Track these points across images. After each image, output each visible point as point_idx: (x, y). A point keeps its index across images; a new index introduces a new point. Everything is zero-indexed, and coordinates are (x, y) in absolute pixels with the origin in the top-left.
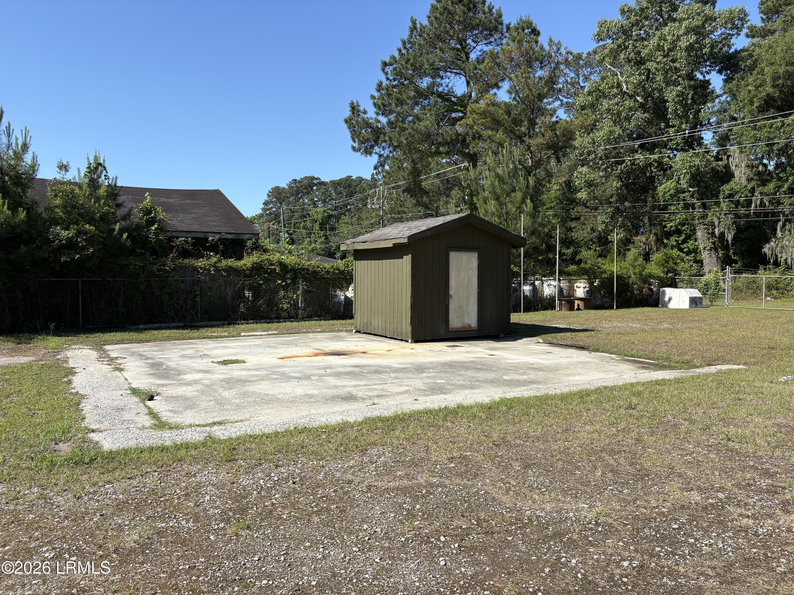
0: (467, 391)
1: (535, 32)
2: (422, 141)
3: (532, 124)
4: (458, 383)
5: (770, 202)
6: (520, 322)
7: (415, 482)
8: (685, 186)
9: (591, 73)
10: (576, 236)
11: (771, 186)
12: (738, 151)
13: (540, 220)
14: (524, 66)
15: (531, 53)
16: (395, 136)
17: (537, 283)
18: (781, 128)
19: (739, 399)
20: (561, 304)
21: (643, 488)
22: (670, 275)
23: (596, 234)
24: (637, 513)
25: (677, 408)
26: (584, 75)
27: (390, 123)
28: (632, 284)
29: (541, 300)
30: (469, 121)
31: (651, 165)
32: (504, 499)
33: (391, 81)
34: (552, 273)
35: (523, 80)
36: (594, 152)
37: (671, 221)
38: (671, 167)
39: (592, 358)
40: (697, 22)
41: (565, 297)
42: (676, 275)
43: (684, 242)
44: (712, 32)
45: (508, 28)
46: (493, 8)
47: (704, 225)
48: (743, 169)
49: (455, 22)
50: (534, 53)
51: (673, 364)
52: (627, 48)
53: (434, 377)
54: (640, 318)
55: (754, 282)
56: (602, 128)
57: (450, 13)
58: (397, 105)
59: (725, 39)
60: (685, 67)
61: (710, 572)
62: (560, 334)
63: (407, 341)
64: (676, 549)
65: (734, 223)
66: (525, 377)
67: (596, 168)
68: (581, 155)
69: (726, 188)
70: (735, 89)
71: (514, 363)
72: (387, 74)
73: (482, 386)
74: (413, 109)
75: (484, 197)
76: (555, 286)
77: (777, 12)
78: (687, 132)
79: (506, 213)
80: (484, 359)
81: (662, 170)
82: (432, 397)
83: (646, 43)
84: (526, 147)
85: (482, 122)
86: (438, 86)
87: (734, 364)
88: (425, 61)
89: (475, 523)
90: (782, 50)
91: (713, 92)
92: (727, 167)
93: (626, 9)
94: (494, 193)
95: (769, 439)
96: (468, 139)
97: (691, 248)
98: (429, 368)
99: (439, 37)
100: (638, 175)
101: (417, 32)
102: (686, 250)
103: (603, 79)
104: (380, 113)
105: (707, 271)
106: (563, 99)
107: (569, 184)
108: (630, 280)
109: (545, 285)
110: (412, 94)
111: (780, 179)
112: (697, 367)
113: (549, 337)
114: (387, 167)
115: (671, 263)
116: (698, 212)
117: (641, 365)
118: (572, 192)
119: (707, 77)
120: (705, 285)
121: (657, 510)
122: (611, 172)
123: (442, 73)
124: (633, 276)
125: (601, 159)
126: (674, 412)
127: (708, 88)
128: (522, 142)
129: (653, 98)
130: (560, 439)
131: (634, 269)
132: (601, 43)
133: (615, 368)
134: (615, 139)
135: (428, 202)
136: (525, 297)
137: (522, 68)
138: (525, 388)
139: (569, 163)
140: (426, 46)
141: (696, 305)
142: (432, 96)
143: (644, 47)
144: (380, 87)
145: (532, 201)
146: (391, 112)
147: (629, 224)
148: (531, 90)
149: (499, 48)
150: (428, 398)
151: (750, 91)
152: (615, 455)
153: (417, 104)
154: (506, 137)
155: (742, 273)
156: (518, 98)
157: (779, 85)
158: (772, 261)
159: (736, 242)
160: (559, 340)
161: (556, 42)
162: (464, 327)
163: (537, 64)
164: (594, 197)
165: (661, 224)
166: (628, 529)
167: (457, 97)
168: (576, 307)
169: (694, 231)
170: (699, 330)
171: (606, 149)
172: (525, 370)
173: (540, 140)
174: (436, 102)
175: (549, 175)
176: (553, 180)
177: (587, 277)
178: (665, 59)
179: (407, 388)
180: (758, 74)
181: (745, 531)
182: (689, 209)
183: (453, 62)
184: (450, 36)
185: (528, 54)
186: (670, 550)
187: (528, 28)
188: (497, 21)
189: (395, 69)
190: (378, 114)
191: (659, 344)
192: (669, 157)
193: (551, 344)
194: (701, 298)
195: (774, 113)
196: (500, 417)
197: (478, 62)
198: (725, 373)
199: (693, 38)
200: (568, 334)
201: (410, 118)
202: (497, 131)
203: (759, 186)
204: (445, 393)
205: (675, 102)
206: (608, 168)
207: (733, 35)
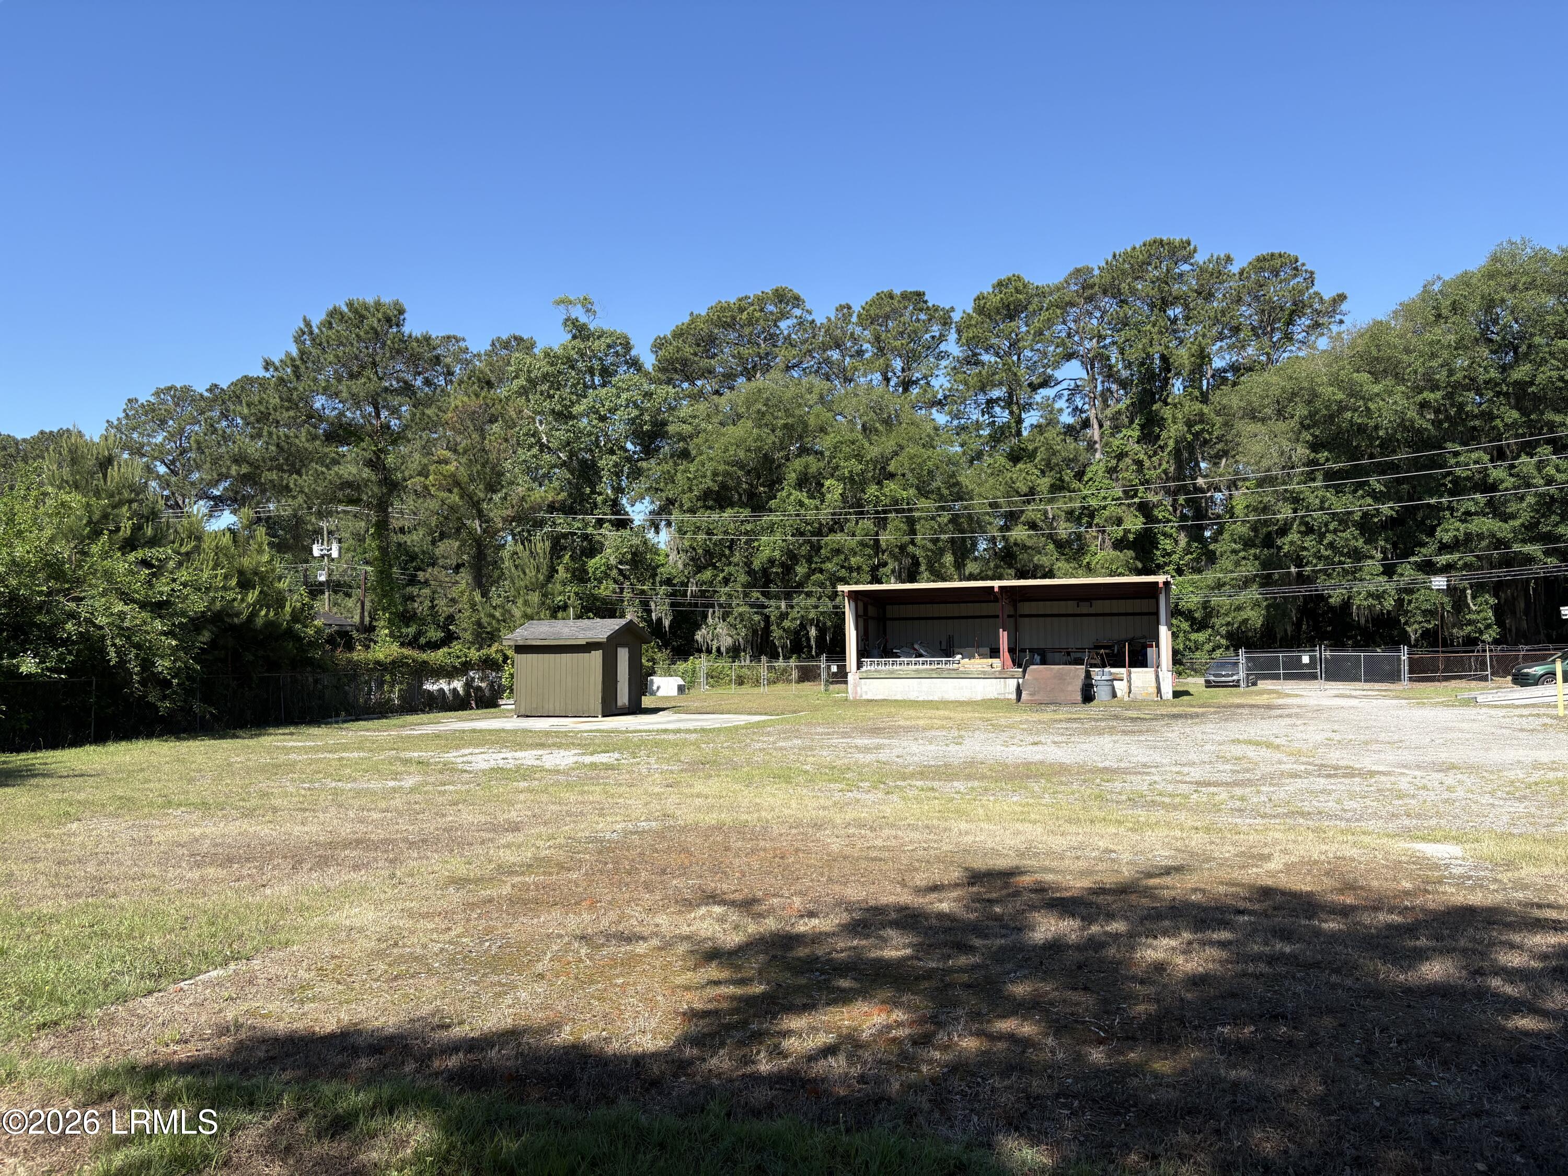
8: (615, 562)
11: (708, 574)
101: (315, 338)
111: (715, 568)
120: (683, 673)
129: (580, 459)
141: (685, 692)
158: (704, 648)
159: (673, 628)
194: (685, 686)
195: (712, 505)
203: (694, 572)
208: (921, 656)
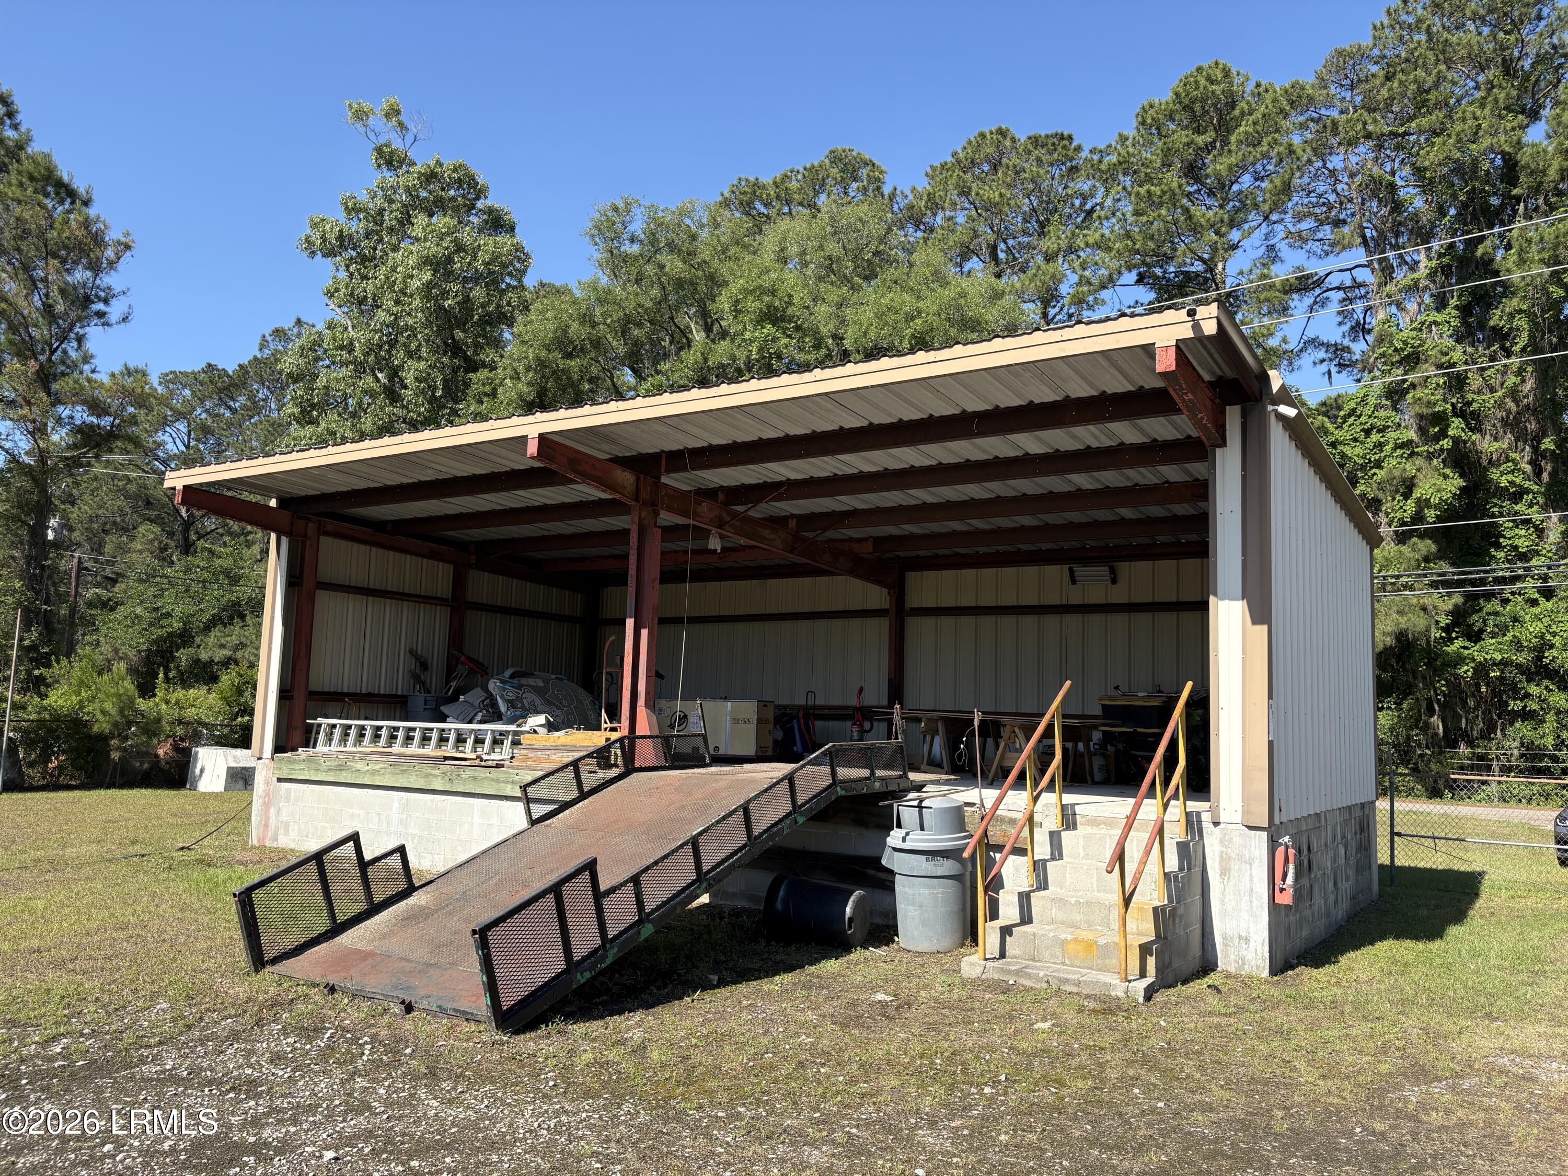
93: (350, 204)
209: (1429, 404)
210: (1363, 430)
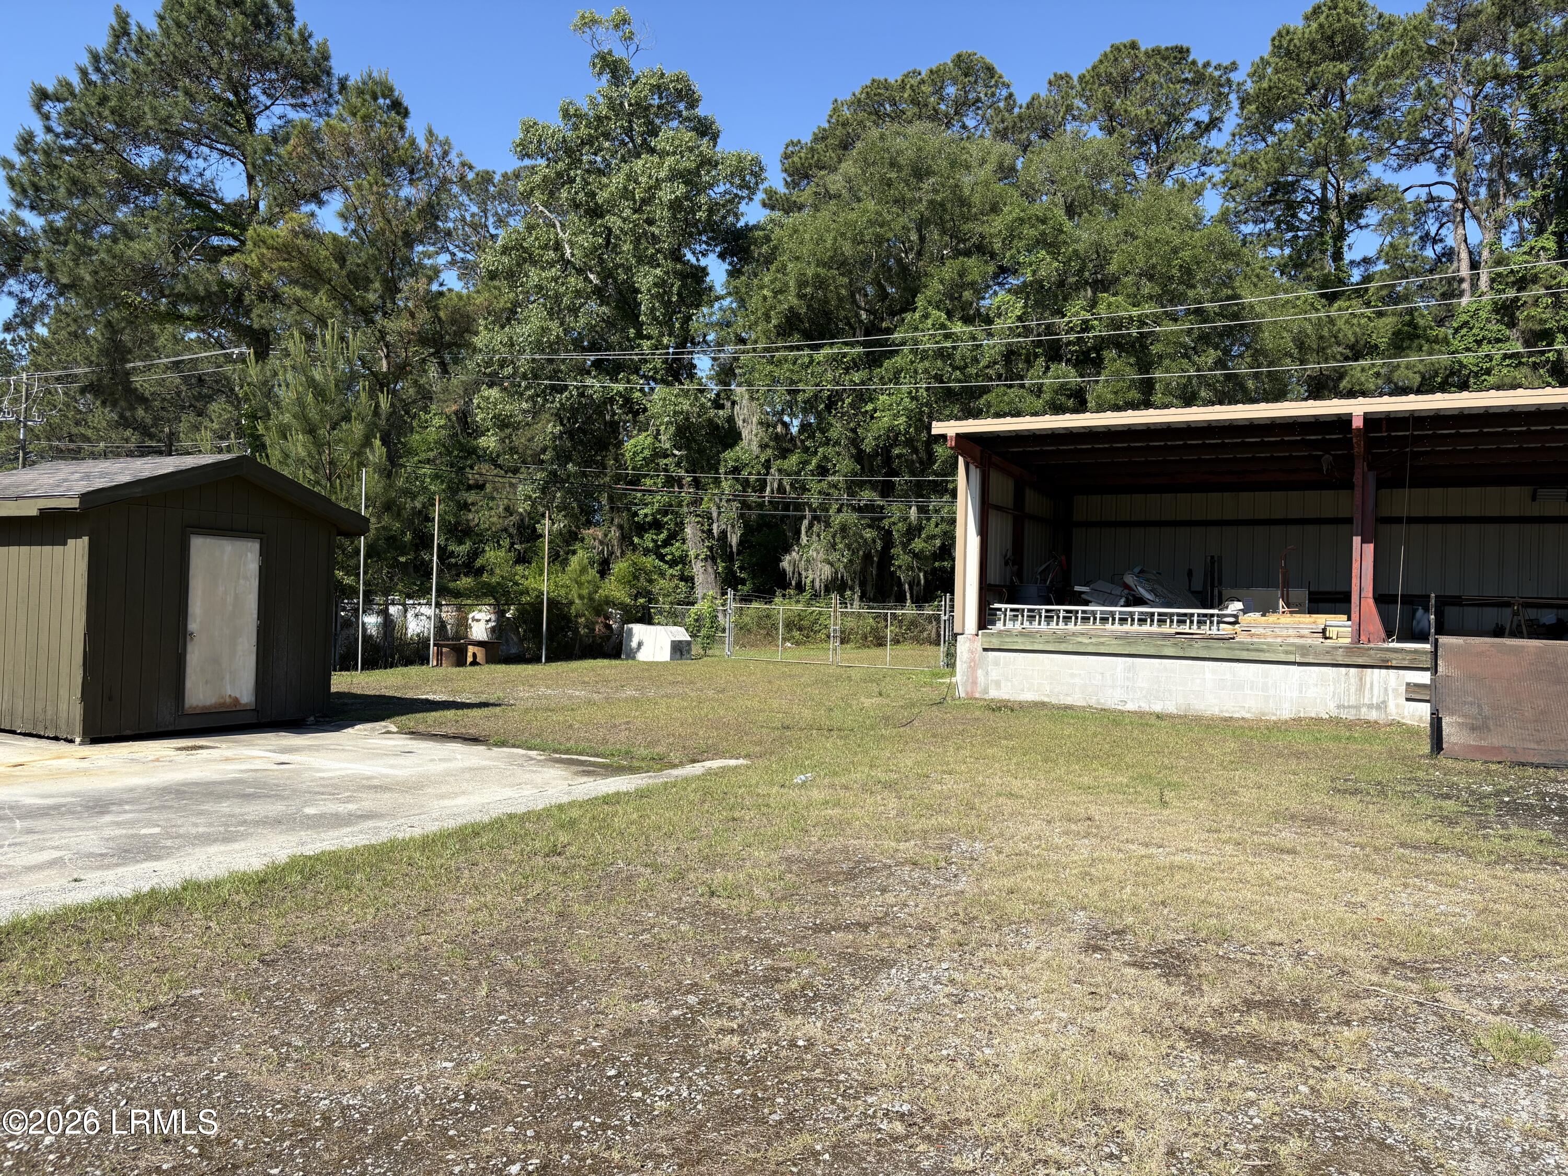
0: (213, 849)
1: (398, 107)
2: (135, 284)
3: (391, 290)
4: (194, 831)
5: (792, 485)
6: (354, 691)
7: (47, 1079)
8: (668, 446)
9: (509, 213)
10: (476, 521)
11: (793, 460)
12: (747, 397)
13: (400, 483)
14: (374, 170)
15: (391, 147)
16: (64, 262)
17: (393, 610)
18: (808, 367)
19: (734, 819)
20: (439, 654)
21: (562, 1007)
22: (642, 600)
23: (514, 518)
24: (547, 1060)
25: (635, 845)
26: (496, 214)
27: (52, 231)
28: (576, 616)
29: (400, 644)
30: (253, 260)
31: (612, 400)
32: (271, 1083)
33: (57, 135)
34: (424, 592)
35: (372, 198)
36: (512, 362)
37: (646, 505)
38: (645, 410)
39: (489, 759)
40: (688, 163)
41: (448, 639)
42: (650, 601)
43: (667, 543)
44: (711, 186)
45: (343, 87)
46: (310, 36)
47: (697, 516)
48: (754, 427)
49: (222, 43)
50: (396, 149)
51: (636, 764)
52: (572, 181)
53: (132, 823)
54: (586, 679)
55: (768, 616)
56: (527, 320)
57: (211, 20)
58: (70, 194)
59: (730, 201)
60: (668, 237)
61: (664, 1150)
62: (433, 714)
63: (71, 741)
64: (609, 1117)
65: (741, 516)
66: (352, 807)
67: (514, 393)
68: (489, 364)
69: (729, 456)
70: (743, 290)
71: (331, 778)
72: (47, 117)
73: (252, 834)
74: (113, 210)
75: (281, 425)
76: (429, 618)
77: (807, 176)
78: (671, 350)
79: (331, 463)
80: (265, 773)
81: (630, 412)
82: (120, 870)
83: (605, 180)
84: (377, 333)
85: (280, 268)
86: (178, 170)
87: (731, 758)
88: (147, 109)
89: (196, 1151)
90: (812, 239)
91: (711, 288)
92: (731, 419)
93: (572, 111)
94: (302, 416)
95: (772, 885)
96: (248, 297)
97: (677, 554)
98: (121, 803)
99: (183, 65)
100: (591, 417)
101: (130, 41)
102: (669, 557)
103: (530, 228)
104: (26, 203)
105: (699, 596)
106: (456, 251)
107: (463, 417)
108: (573, 607)
109: (410, 614)
110: (113, 175)
111: (806, 450)
112: (675, 766)
113: (411, 720)
114: (41, 330)
115: (642, 579)
116: (687, 493)
117: (581, 768)
118: (469, 435)
119: (703, 262)
120: (696, 620)
121: (582, 1047)
122: (543, 405)
123: (188, 144)
124: (577, 601)
125: (524, 376)
126: (629, 854)
127: (704, 281)
128: (370, 322)
129: (615, 280)
130: (411, 931)
131: (580, 588)
132: (527, 162)
133: (534, 776)
134: (551, 344)
135: (149, 421)
136: (367, 638)
137: (371, 172)
138: (349, 829)
139: (464, 378)
140: (150, 78)
141: (682, 654)
142: (162, 189)
143: (603, 187)
144: (26, 144)
145: (385, 441)
146: (55, 206)
147: (575, 505)
148: (389, 221)
149: (321, 122)
150: (110, 875)
151: (765, 298)
152: (516, 950)
153: (125, 200)
154: (335, 307)
155: (751, 601)
156: (361, 232)
157: (806, 295)
158: (793, 583)
159: (744, 548)
160: (430, 726)
161: (441, 138)
162: (223, 704)
163: (402, 173)
164: (511, 449)
165: (629, 510)
166: (528, 1096)
167: (223, 204)
168: (470, 659)
169: (681, 525)
170: (683, 699)
171: (534, 360)
172: (354, 791)
173: (405, 324)
174: (172, 204)
175: (426, 396)
176: (434, 407)
177: (492, 601)
178: (636, 216)
179: (56, 854)
180: (778, 271)
181: (725, 1059)
182: (673, 487)
183: (216, 127)
184: (211, 69)
185: (384, 148)
186: (598, 1120)
187: (385, 97)
188: (319, 66)
189: (68, 111)
190: (19, 205)
191: (615, 726)
192: (642, 390)
193: (414, 734)
194: (689, 643)
195: (798, 341)
196: (284, 898)
197: (274, 139)
198: (716, 774)
199: (681, 190)
200: (450, 714)
201: (106, 229)
202: (316, 292)
203: (776, 458)
204: (158, 858)
205: (652, 295)
206: (538, 396)
207: (743, 198)
208: (1140, 602)
209: (1542, 321)
210: (1476, 341)
